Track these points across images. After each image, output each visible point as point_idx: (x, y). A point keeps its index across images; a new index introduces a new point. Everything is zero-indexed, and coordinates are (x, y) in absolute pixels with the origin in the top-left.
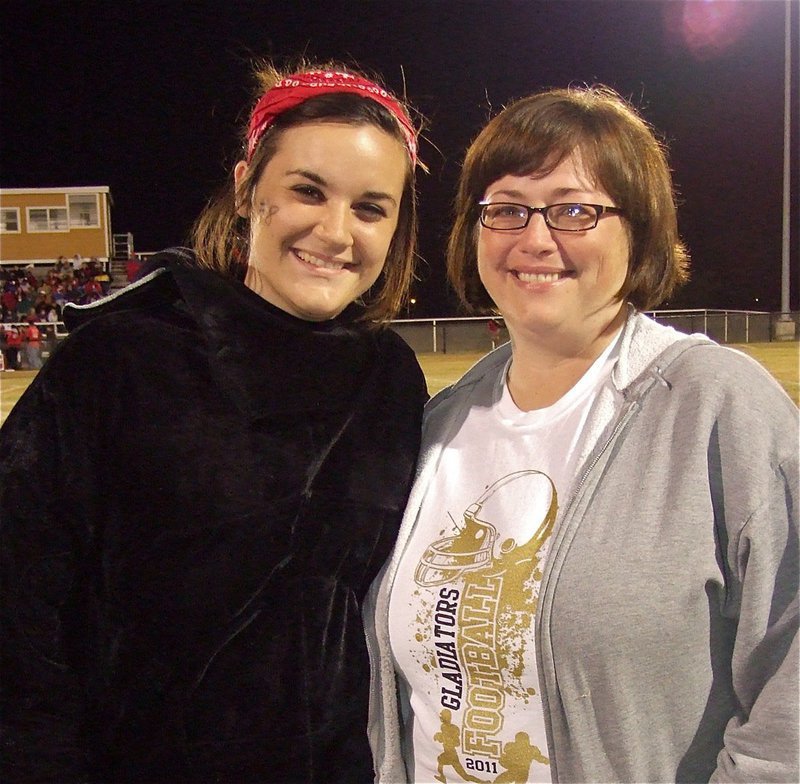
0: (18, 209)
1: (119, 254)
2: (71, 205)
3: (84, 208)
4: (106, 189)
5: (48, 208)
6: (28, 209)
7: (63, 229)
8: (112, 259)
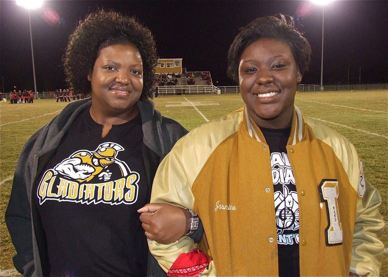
0: (164, 63)
2: (175, 62)
4: (182, 59)
5: (170, 63)
7: (172, 67)
8: (183, 73)
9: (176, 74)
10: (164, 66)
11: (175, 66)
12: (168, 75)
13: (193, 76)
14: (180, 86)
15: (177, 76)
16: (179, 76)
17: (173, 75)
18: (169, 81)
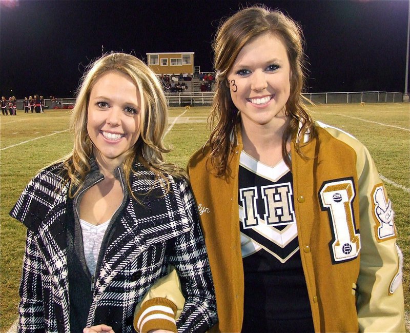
0: (167, 59)
1: (196, 73)
2: (183, 58)
3: (186, 59)
4: (194, 53)
5: (176, 59)
6: (170, 59)
7: (179, 65)
8: (195, 74)
9: (185, 75)
10: (167, 63)
11: (184, 63)
12: (172, 76)
14: (189, 93)
15: (186, 79)
16: (188, 79)
17: (180, 77)
18: (173, 85)
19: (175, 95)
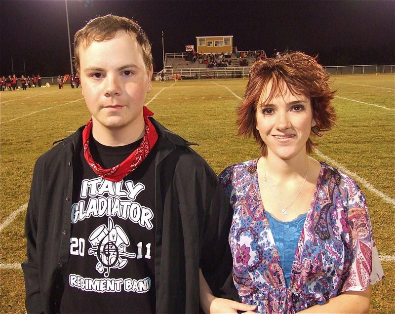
1: (234, 52)
3: (227, 41)
4: (232, 36)
5: (219, 41)
6: (214, 41)
7: (221, 46)
9: (226, 54)
10: (212, 45)
11: (224, 45)
13: (245, 55)
15: (227, 57)
16: (229, 56)
18: (218, 62)
19: (221, 69)
